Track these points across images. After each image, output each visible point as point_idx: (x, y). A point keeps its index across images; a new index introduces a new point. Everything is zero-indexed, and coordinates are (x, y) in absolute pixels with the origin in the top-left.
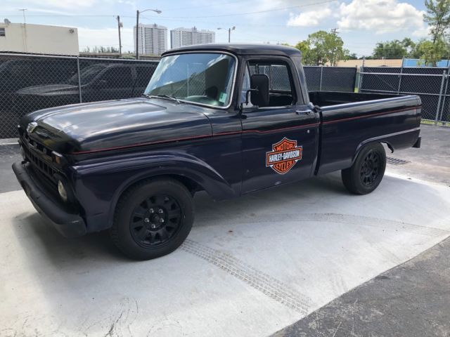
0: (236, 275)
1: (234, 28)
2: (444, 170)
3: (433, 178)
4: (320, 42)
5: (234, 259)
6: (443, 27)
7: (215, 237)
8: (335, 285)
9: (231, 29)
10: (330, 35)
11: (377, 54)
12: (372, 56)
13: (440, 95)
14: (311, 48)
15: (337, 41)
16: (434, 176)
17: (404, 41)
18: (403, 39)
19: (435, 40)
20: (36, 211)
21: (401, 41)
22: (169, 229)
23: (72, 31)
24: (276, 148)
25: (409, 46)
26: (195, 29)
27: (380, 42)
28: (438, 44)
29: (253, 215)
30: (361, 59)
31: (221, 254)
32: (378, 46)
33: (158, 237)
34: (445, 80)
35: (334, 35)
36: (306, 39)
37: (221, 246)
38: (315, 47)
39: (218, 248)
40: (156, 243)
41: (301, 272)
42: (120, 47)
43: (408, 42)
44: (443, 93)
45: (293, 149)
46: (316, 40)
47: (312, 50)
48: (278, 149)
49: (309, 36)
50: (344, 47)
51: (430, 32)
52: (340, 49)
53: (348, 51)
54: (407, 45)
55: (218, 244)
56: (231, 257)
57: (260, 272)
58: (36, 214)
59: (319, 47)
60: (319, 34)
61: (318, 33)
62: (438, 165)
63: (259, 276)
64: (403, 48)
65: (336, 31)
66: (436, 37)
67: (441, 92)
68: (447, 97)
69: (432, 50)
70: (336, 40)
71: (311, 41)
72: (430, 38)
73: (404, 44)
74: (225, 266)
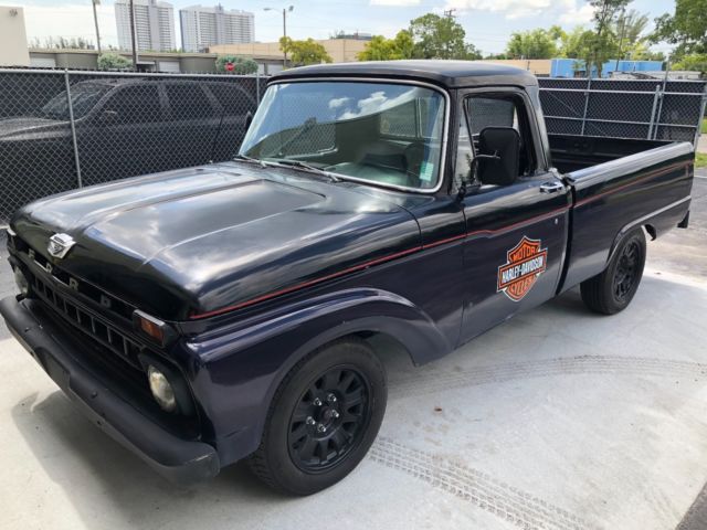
0: (491, 509)
1: (291, 8)
2: (691, 252)
3: (685, 268)
4: (430, 33)
5: (472, 471)
6: (613, 9)
7: (417, 424)
8: (657, 508)
9: (287, 10)
10: (444, 20)
11: (512, 51)
12: (505, 53)
13: (652, 123)
14: (415, 42)
15: (457, 30)
16: (685, 264)
17: (552, 31)
18: (551, 27)
19: (600, 29)
20: (58, 389)
21: (548, 30)
22: (347, 426)
23: (14, 13)
24: (512, 256)
25: (560, 39)
26: (220, 8)
27: (516, 32)
28: (605, 35)
29: (458, 369)
30: (488, 58)
31: (446, 463)
32: (513, 37)
33: (331, 444)
34: (659, 100)
35: (449, 21)
36: (407, 27)
37: (437, 444)
38: (422, 40)
39: (434, 450)
40: (329, 457)
41: (593, 485)
42: (98, 38)
43: (557, 33)
44: (655, 121)
45: (535, 255)
46: (422, 29)
47: (417, 45)
48: (515, 257)
49: (412, 23)
50: (466, 40)
51: (593, 17)
52: (460, 43)
53: (472, 46)
54: (555, 38)
55: (428, 439)
56: (465, 468)
57: (528, 496)
58: (58, 392)
59: (427, 40)
60: (425, 20)
61: (426, 17)
62: (680, 243)
63: (530, 505)
64: (551, 42)
65: (453, 14)
66: (603, 25)
67: (653, 119)
68: (660, 127)
69: (596, 45)
70: (453, 28)
71: (414, 30)
72: (593, 27)
73: (553, 34)
74: (464, 492)
